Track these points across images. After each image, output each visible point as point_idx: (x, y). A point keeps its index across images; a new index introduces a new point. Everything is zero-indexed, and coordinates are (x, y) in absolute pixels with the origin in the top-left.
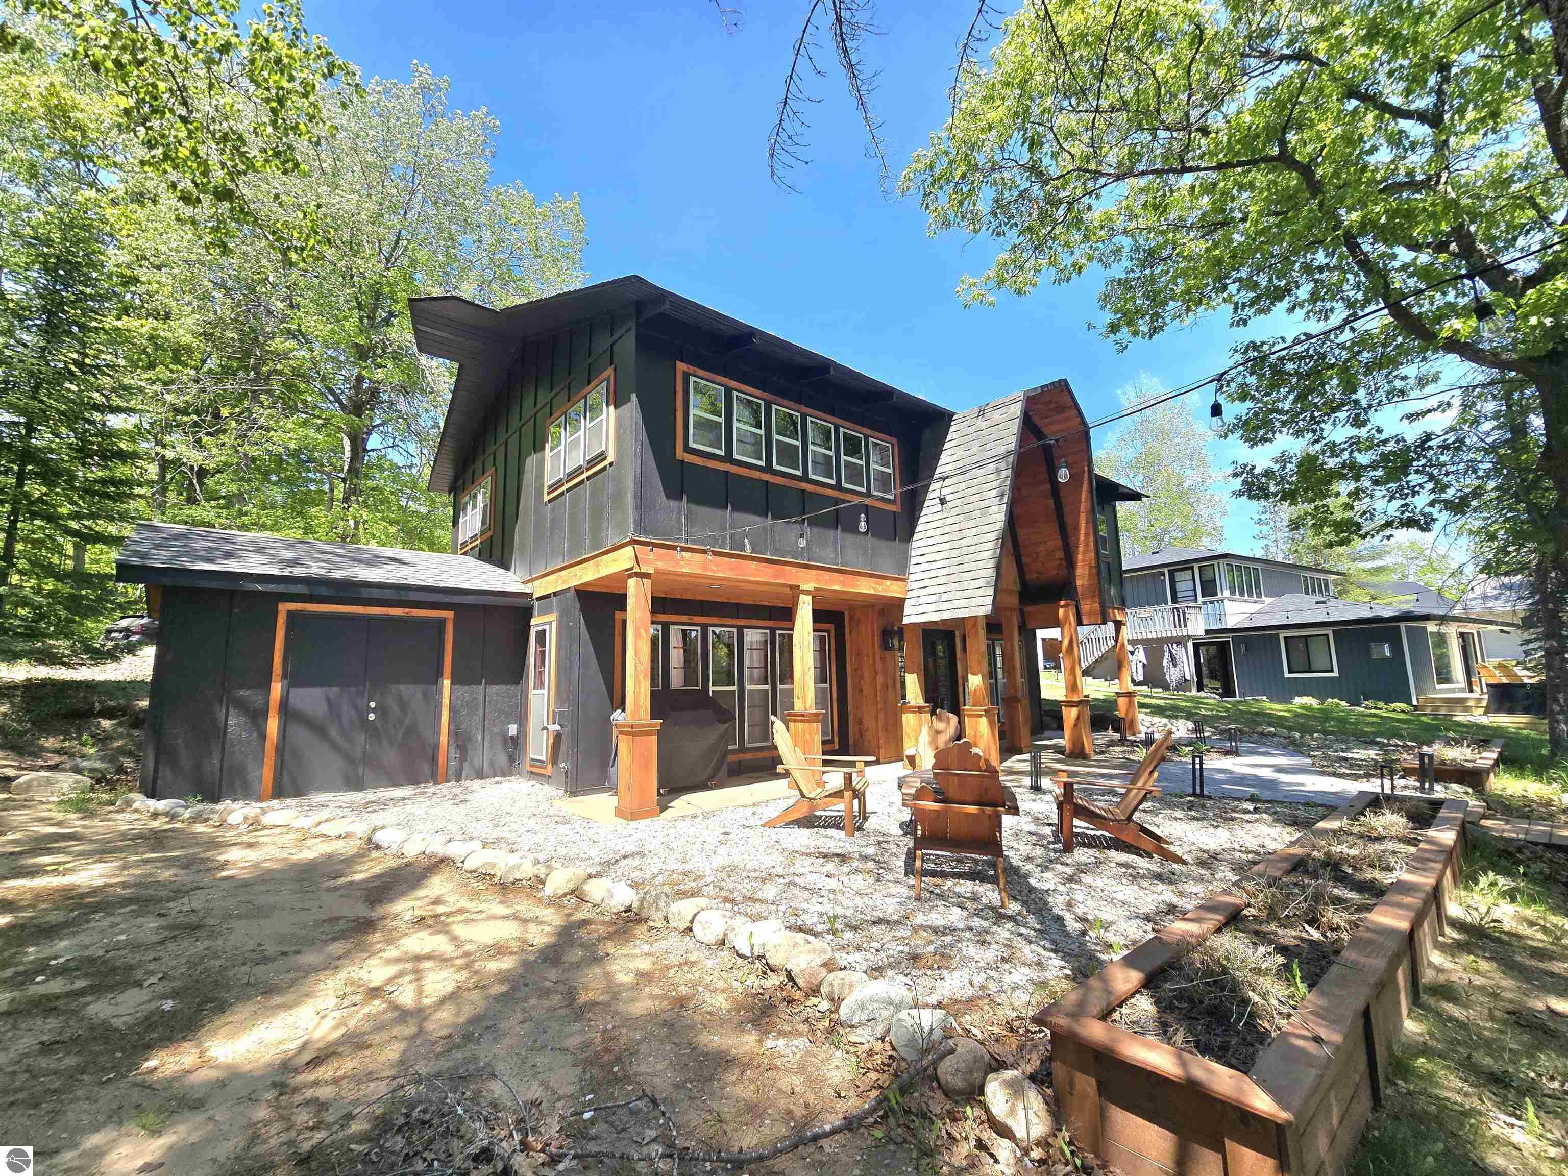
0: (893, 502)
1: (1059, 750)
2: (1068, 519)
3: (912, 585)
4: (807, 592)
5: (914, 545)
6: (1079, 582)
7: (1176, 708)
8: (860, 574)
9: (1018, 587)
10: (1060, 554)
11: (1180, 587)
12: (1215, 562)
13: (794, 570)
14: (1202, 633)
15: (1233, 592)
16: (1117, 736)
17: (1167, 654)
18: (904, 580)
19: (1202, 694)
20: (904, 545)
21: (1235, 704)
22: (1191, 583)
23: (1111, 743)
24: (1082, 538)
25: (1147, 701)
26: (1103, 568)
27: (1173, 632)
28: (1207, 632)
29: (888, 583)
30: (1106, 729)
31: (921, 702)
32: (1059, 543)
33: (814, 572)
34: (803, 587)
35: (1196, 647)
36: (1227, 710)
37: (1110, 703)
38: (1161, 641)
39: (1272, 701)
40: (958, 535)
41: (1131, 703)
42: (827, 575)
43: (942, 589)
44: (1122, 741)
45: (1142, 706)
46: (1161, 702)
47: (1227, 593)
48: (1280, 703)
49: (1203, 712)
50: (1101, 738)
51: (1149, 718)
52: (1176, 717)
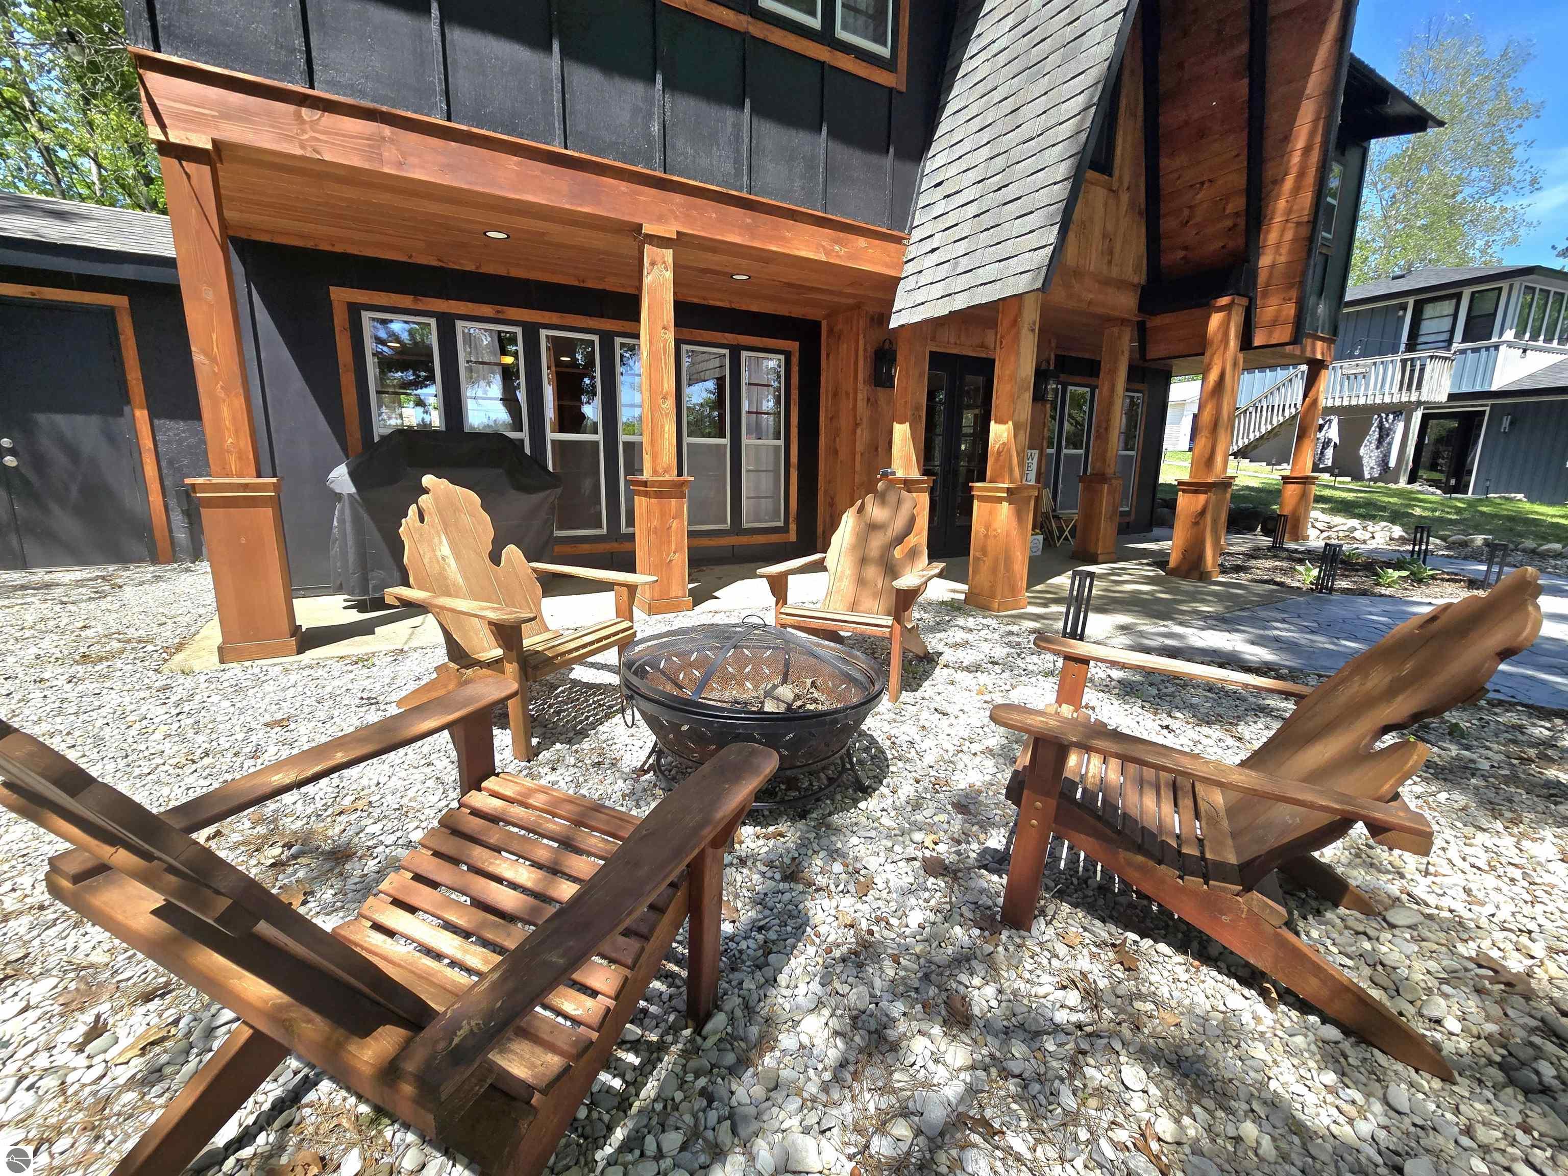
0: (888, 65)
1: (1160, 560)
2: (1274, 118)
3: (912, 252)
4: (662, 242)
5: (930, 166)
6: (1265, 261)
7: (1369, 504)
8: (793, 215)
9: (1141, 278)
10: (1238, 204)
11: (1427, 327)
12: (1505, 285)
13: (624, 186)
14: (1443, 398)
15: (1519, 335)
16: (1266, 541)
17: (1374, 429)
18: (898, 240)
19: (1416, 487)
20: (908, 166)
21: (1471, 504)
22: (1449, 320)
23: (1255, 554)
24: (1296, 158)
25: (1327, 493)
26: (1317, 259)
27: (1393, 395)
28: (1452, 397)
29: (862, 242)
30: (1251, 529)
31: (915, 474)
32: (1239, 180)
33: (678, 198)
34: (647, 229)
35: (1425, 418)
36: (1459, 511)
37: (1271, 494)
38: (1369, 411)
39: (1531, 500)
40: (1011, 121)
41: (1304, 496)
42: (712, 210)
43: (962, 247)
44: (1275, 551)
45: (1319, 499)
46: (1350, 496)
47: (1509, 335)
48: (1551, 503)
49: (1418, 512)
50: (1240, 544)
51: (1327, 518)
52: (1372, 518)
